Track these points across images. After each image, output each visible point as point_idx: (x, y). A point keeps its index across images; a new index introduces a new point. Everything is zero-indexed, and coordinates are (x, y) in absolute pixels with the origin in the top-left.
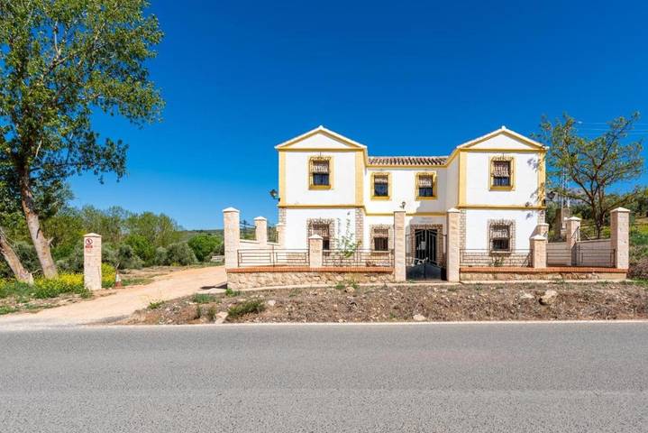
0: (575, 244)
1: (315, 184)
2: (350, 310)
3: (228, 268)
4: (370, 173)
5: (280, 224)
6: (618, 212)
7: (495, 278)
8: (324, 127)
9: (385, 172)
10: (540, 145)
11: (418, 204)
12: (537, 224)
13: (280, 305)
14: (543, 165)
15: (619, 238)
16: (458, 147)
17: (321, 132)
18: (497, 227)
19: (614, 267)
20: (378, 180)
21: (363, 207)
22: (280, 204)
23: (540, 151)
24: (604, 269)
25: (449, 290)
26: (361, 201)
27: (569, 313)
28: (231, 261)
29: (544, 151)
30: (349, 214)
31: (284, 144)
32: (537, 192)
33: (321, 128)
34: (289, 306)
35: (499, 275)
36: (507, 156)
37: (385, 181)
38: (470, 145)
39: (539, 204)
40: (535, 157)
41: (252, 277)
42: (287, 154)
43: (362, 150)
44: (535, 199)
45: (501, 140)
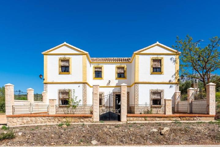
0: (192, 102)
1: (62, 72)
2: (60, 137)
3: (7, 115)
4: (92, 66)
5: (44, 92)
6: (209, 85)
7: (146, 120)
8: (67, 43)
9: (100, 66)
10: (176, 51)
11: (117, 81)
12: (175, 92)
13: (24, 135)
14: (178, 61)
15: (210, 99)
16: (134, 52)
17: (65, 45)
18: (154, 93)
19: (208, 114)
20: (96, 70)
21: (86, 83)
22: (45, 81)
23: (177, 54)
24: (202, 115)
25: (115, 127)
26: (86, 80)
27: (175, 140)
28: (9, 111)
29: (178, 54)
30: (79, 87)
31: (46, 51)
32: (175, 75)
33: (65, 43)
34: (29, 135)
35: (147, 118)
36: (160, 57)
37: (100, 70)
38: (141, 52)
39: (176, 81)
40: (174, 57)
41: (20, 120)
42: (48, 56)
43: (86, 54)
44: (174, 78)
45: (156, 49)
